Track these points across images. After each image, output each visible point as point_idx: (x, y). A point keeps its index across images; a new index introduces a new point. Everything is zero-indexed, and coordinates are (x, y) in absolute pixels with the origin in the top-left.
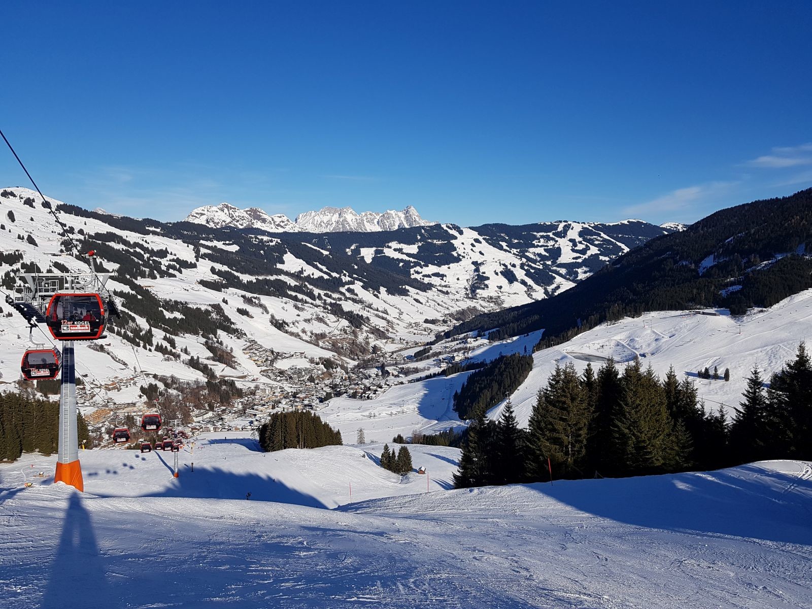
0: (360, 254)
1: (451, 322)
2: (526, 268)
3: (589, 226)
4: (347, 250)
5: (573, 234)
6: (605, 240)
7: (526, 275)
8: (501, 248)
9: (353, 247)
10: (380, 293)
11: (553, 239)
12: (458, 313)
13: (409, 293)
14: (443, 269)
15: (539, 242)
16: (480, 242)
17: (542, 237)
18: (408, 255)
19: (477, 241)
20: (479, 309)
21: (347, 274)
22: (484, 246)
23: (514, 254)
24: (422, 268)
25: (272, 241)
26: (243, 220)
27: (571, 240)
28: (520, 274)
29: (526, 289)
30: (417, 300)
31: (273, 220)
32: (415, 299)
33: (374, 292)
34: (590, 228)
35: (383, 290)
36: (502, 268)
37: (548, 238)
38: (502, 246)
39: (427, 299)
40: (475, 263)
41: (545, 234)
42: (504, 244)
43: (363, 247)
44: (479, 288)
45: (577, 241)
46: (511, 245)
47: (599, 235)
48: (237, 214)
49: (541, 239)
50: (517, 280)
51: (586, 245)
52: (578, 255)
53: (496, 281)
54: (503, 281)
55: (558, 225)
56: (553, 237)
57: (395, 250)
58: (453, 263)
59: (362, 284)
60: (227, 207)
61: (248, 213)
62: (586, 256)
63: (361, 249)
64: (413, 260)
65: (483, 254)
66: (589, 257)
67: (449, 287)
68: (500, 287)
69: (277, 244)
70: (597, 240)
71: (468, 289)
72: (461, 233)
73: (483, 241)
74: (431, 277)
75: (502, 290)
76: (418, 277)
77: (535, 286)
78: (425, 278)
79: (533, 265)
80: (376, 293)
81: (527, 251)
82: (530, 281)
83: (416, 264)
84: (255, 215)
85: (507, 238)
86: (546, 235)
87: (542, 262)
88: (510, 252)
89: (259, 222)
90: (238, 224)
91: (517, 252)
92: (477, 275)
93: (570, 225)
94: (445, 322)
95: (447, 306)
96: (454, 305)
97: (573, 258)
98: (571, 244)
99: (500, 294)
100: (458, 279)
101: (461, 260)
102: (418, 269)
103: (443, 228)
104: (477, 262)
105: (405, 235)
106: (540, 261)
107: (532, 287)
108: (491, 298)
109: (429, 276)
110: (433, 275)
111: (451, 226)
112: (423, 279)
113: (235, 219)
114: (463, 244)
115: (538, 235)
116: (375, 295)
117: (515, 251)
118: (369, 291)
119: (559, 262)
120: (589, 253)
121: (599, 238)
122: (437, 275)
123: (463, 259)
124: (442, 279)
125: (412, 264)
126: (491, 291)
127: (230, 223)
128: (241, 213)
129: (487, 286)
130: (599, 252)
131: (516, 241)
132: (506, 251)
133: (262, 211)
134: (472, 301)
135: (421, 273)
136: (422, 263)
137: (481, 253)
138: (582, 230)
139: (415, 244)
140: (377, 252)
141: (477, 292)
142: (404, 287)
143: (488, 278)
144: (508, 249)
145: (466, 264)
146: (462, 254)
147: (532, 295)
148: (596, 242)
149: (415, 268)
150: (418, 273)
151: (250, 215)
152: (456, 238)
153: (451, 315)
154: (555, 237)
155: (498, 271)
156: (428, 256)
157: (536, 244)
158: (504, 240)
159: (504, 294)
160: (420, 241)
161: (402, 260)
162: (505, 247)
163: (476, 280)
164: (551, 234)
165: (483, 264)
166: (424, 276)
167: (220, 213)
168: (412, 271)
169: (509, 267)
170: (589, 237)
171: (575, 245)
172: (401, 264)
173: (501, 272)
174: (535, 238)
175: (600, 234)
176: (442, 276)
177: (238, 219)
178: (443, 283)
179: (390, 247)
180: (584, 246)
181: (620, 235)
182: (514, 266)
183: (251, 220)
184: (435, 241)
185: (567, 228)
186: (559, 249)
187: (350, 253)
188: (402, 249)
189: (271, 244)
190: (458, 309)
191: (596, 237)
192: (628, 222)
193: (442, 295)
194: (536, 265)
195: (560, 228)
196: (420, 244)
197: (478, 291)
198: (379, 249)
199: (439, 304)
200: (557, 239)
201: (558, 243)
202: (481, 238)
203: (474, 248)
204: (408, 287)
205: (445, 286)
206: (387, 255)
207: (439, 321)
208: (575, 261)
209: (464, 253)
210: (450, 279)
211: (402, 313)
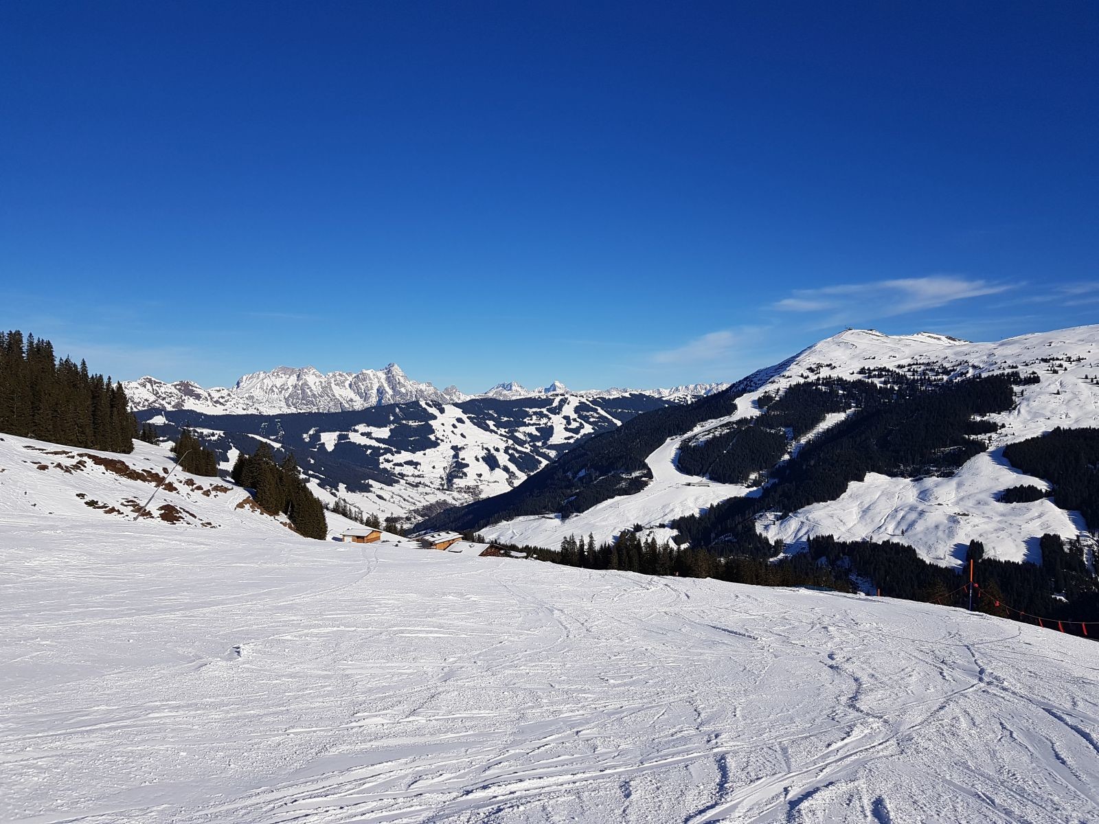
0: (320, 440)
1: (415, 518)
2: (510, 451)
3: (587, 400)
4: (305, 436)
5: (568, 410)
6: (601, 417)
7: (509, 460)
8: (487, 428)
9: (311, 432)
10: (338, 490)
11: (546, 416)
12: (425, 508)
13: (371, 489)
14: (417, 456)
15: (531, 420)
16: (463, 422)
17: (535, 413)
18: (378, 440)
19: (460, 420)
20: (450, 502)
21: (302, 471)
22: (469, 428)
23: (501, 435)
24: (393, 455)
25: (213, 435)
26: (170, 397)
27: (565, 418)
28: (503, 459)
29: (507, 476)
30: (380, 497)
31: (209, 395)
32: (377, 496)
33: (331, 490)
34: (588, 403)
35: (342, 486)
36: (484, 453)
37: (541, 415)
38: (489, 426)
39: (391, 494)
40: (455, 448)
41: (538, 410)
42: (491, 423)
43: (324, 432)
44: (457, 477)
45: (571, 418)
46: (499, 425)
47: (595, 411)
48: (163, 390)
49: (533, 416)
50: (499, 467)
51: (581, 423)
52: (571, 434)
53: (476, 468)
54: (484, 468)
55: (554, 399)
56: (547, 413)
57: (362, 434)
58: (430, 448)
59: (318, 481)
60: (150, 381)
61: (178, 387)
62: (579, 436)
63: (321, 434)
64: (383, 446)
65: (464, 437)
66: (582, 437)
67: (423, 477)
68: (480, 475)
69: (220, 439)
70: (593, 417)
71: (444, 478)
72: (442, 411)
73: (467, 421)
74: (403, 466)
75: (481, 479)
76: (388, 466)
77: (518, 473)
78: (396, 467)
79: (519, 448)
80: (334, 491)
81: (516, 431)
82: (513, 467)
83: (387, 451)
84: (186, 389)
85: (496, 415)
86: (540, 412)
87: (531, 444)
88: (496, 433)
89: (191, 398)
90: (164, 402)
91: (505, 432)
92: (456, 462)
93: (567, 399)
94: (408, 519)
95: (413, 501)
96: (422, 500)
97: (566, 439)
98: (565, 421)
99: (479, 483)
100: (434, 467)
101: (439, 444)
102: (388, 456)
103: (421, 406)
104: (457, 446)
105: (376, 416)
106: (530, 442)
107: (514, 474)
108: (469, 488)
109: (400, 465)
110: (405, 463)
111: (431, 403)
112: (394, 469)
113: (160, 396)
114: (443, 424)
115: (531, 411)
116: (332, 494)
117: (502, 431)
118: (326, 489)
119: (550, 443)
120: (583, 432)
121: (595, 415)
122: (410, 463)
123: (442, 444)
124: (416, 468)
125: (381, 451)
126: (470, 481)
127: (155, 402)
128: (169, 388)
129: (465, 474)
130: (592, 431)
131: (506, 419)
132: (492, 431)
133: (196, 385)
134: (445, 493)
135: (392, 461)
136: (394, 450)
137: (462, 435)
138: (578, 404)
139: (386, 427)
140: (340, 437)
141: (454, 482)
142: (367, 481)
143: (467, 465)
144: (495, 429)
145: (445, 450)
146: (441, 438)
147: (513, 483)
148: (592, 420)
149: (385, 456)
150: (388, 461)
151: (179, 390)
152: (435, 418)
153: (416, 511)
154: (549, 414)
155: (479, 457)
156: (400, 441)
157: (527, 422)
158: (492, 418)
159: (484, 482)
160: (393, 422)
161: (370, 447)
162: (492, 427)
163: (454, 467)
164: (544, 410)
165: (464, 448)
166: (395, 465)
167: (141, 389)
168: (381, 459)
169: (493, 451)
170: (585, 413)
171: (569, 423)
172: (369, 451)
173: (482, 458)
174: (527, 415)
175: (597, 410)
176: (415, 464)
177: (164, 396)
178: (417, 473)
179: (356, 431)
180: (578, 424)
181: (619, 410)
182: (497, 450)
183: (182, 396)
184: (411, 423)
185: (564, 402)
186: (552, 427)
187: (307, 440)
188: (371, 433)
189: (213, 438)
190: (426, 504)
191: (592, 413)
192: (630, 394)
193: (410, 489)
194: (523, 447)
195: (555, 404)
196: (393, 427)
197: (455, 480)
198: (343, 433)
199: (404, 500)
200: (551, 416)
201: (551, 421)
202: (464, 417)
203: (455, 430)
204: (371, 482)
205: (419, 476)
206: (352, 440)
207: (402, 518)
208: (566, 441)
209: (443, 436)
210: (424, 468)
211: (362, 512)
